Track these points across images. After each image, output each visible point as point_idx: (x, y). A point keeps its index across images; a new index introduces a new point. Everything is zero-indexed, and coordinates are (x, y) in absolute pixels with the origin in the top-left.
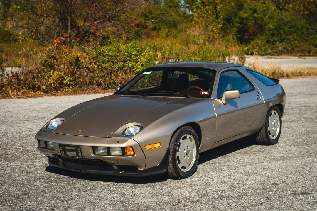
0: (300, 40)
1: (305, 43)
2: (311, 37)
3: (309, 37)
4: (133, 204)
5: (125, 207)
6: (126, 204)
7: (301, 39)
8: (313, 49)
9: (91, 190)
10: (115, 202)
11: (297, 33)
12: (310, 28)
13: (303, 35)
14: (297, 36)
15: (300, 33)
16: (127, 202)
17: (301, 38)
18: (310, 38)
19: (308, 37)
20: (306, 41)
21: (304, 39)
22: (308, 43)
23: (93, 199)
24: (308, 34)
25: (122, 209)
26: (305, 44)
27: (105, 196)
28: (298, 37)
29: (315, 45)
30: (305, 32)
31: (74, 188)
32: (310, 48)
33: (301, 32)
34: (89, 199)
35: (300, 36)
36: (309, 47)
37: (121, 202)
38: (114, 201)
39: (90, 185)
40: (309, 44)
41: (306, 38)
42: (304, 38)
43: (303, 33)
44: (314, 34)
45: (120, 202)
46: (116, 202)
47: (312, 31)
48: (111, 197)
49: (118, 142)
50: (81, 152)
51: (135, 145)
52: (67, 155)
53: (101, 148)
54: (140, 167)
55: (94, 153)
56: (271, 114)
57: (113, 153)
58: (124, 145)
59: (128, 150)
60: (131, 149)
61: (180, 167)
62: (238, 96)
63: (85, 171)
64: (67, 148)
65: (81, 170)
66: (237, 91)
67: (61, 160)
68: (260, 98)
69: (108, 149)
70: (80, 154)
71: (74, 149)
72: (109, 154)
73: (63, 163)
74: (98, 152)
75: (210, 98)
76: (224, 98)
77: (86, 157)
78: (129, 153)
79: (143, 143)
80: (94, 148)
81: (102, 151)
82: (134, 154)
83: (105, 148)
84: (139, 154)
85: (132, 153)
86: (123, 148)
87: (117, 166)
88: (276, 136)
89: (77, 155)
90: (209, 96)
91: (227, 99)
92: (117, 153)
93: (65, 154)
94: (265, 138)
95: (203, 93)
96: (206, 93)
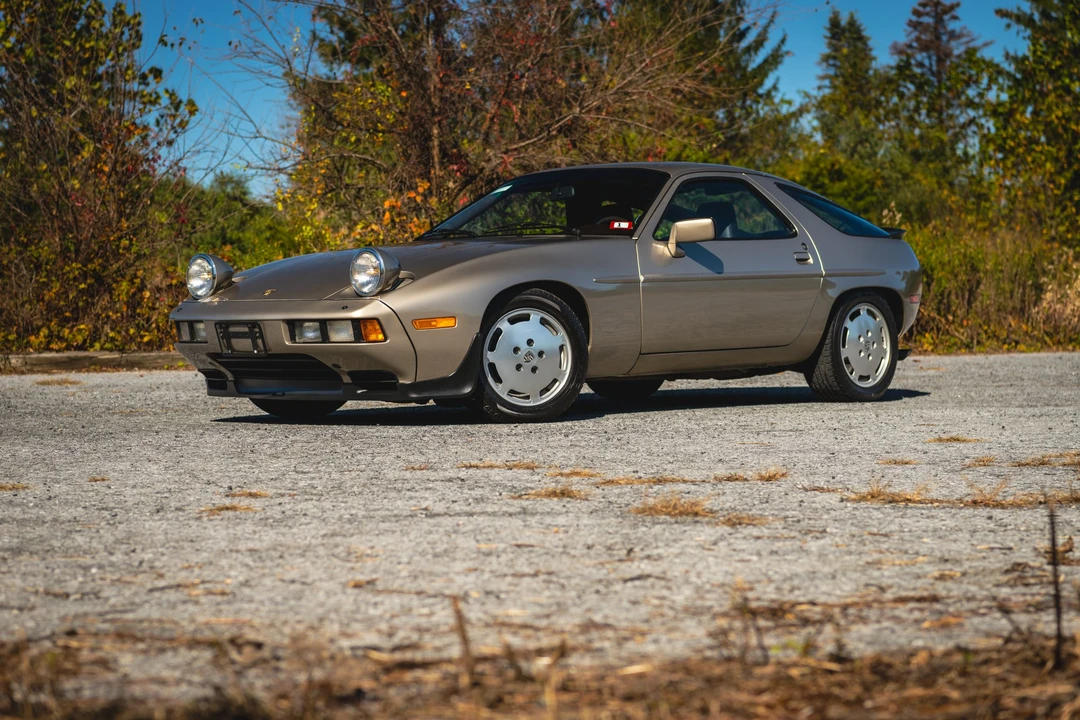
49: (345, 308)
50: (262, 337)
51: (387, 316)
52: (233, 350)
53: (307, 324)
54: (403, 375)
55: (293, 338)
56: (857, 313)
57: (335, 337)
58: (358, 314)
59: (370, 327)
60: (378, 327)
61: (500, 390)
62: (711, 233)
63: (283, 395)
64: (232, 329)
65: (274, 394)
66: (708, 221)
67: (230, 377)
68: (811, 261)
69: (324, 325)
70: (260, 341)
71: (246, 330)
72: (325, 338)
73: (236, 383)
74: (302, 335)
75: (632, 236)
76: (672, 241)
77: (274, 350)
78: (373, 337)
79: (408, 313)
80: (294, 326)
81: (310, 335)
82: (386, 339)
83: (317, 324)
84: (396, 339)
85: (381, 337)
86: (357, 323)
87: (350, 374)
88: (874, 380)
89: (255, 346)
90: (629, 233)
91: (679, 244)
92: (342, 336)
93: (230, 346)
94: (833, 379)
95: (616, 225)
96: (625, 225)
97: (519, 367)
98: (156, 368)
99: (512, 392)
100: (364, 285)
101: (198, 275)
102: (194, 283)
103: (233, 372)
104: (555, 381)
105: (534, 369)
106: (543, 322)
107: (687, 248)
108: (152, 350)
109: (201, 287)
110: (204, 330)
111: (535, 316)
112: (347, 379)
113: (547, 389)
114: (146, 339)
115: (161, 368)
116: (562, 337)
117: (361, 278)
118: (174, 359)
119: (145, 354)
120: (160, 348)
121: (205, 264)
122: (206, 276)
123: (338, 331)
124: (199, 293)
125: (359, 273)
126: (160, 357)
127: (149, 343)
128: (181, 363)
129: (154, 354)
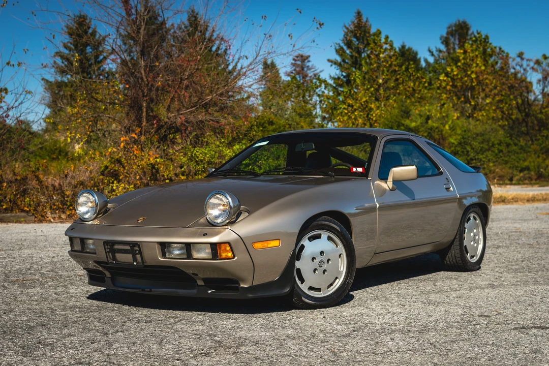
0: (497, 161)
1: (504, 165)
2: (512, 157)
3: (510, 157)
4: (231, 339)
5: (216, 341)
6: (219, 339)
7: (497, 159)
8: (517, 175)
9: (159, 321)
10: (198, 336)
11: (492, 151)
12: (512, 143)
13: (501, 154)
14: (492, 155)
15: (496, 151)
16: (220, 336)
17: (499, 158)
18: (512, 159)
19: (508, 157)
20: (506, 162)
21: (503, 160)
22: (509, 165)
23: (159, 332)
24: (509, 152)
25: (210, 344)
26: (504, 168)
27: (181, 328)
28: (494, 157)
29: (520, 169)
30: (504, 150)
31: (129, 318)
32: (512, 173)
33: (498, 149)
34: (153, 332)
35: (497, 155)
36: (511, 171)
37: (210, 335)
38: (197, 334)
39: (158, 315)
40: (510, 168)
41: (506, 159)
42: (503, 158)
43: (501, 151)
44: (518, 153)
45: (208, 336)
46: (201, 336)
47: (514, 148)
48: (192, 329)
49: (205, 235)
50: (140, 253)
51: (236, 241)
52: (116, 260)
53: (175, 245)
54: (243, 281)
55: (164, 255)
56: (469, 219)
57: (196, 255)
58: (215, 239)
59: (222, 248)
60: (228, 248)
61: (304, 287)
62: (415, 174)
63: (151, 291)
64: (116, 247)
65: (143, 290)
66: (414, 167)
67: (108, 274)
68: (451, 189)
69: (188, 247)
70: (138, 257)
71: (128, 248)
72: (190, 256)
73: (113, 279)
74: (170, 253)
75: (367, 177)
76: (390, 179)
77: (149, 262)
78: (224, 255)
79: (249, 237)
80: (164, 246)
81: (177, 252)
82: (234, 257)
83: (183, 245)
84: (241, 257)
85: (230, 255)
86: (214, 247)
87: (204, 280)
88: (476, 258)
89: (135, 259)
90: (365, 175)
91: (395, 182)
92: (202, 255)
93: (114, 258)
94: (459, 259)
95: (354, 169)
96: (360, 170)
97: (315, 270)
98: (10, 222)
99: (311, 288)
100: (217, 217)
101: (85, 203)
102: (82, 209)
103: (111, 273)
104: (337, 278)
105: (324, 271)
106: (330, 238)
107: (399, 184)
108: (7, 213)
109: (87, 212)
110: (93, 244)
111: (325, 235)
112: (200, 283)
113: (331, 285)
114: (4, 207)
115: (12, 222)
116: (341, 249)
117: (213, 213)
118: (19, 217)
119: (4, 215)
120: (12, 211)
121: (91, 197)
122: (90, 205)
123: (199, 250)
124: (87, 216)
125: (213, 208)
126: (12, 216)
127: (6, 209)
128: (22, 219)
129: (9, 215)
